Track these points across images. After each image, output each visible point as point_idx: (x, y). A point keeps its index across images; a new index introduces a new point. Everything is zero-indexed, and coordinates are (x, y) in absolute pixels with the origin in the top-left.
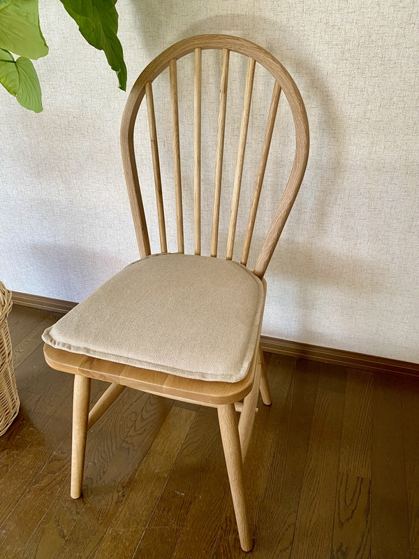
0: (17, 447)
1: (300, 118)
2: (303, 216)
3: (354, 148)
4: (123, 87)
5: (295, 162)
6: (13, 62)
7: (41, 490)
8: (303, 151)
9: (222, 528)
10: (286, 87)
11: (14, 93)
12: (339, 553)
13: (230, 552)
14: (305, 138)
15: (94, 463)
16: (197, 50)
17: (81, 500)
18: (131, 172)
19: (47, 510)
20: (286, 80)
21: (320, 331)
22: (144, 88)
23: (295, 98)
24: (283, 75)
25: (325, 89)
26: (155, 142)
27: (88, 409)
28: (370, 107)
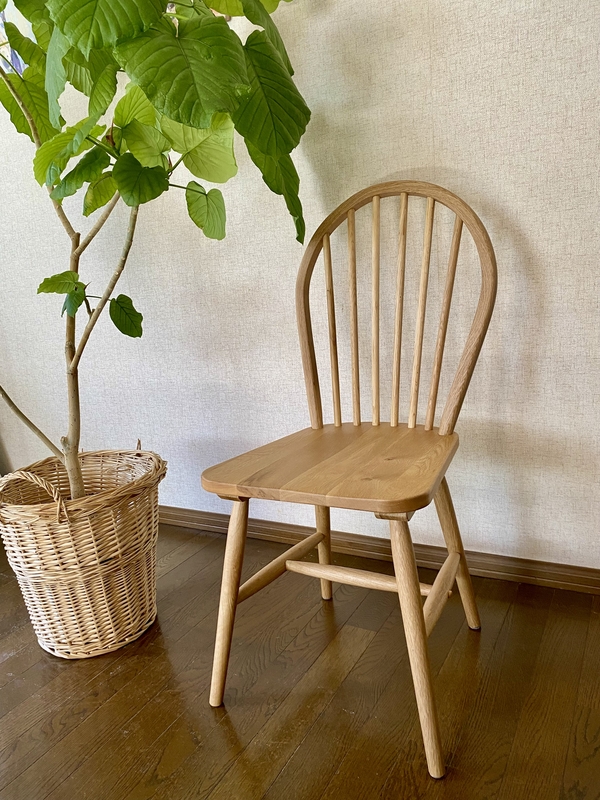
0: (150, 653)
1: (484, 246)
2: (507, 376)
3: (558, 288)
4: (300, 239)
5: (482, 293)
6: (205, 194)
7: (174, 695)
8: (490, 280)
9: (404, 752)
10: (468, 219)
11: (201, 226)
12: (573, 793)
13: (414, 778)
14: (491, 267)
15: (240, 674)
16: (375, 198)
17: (221, 709)
18: (304, 325)
19: (179, 716)
20: (468, 214)
21: (548, 538)
22: (322, 241)
23: (478, 229)
24: (463, 208)
25: (517, 229)
26: (331, 292)
27: (238, 584)
28: (569, 241)
